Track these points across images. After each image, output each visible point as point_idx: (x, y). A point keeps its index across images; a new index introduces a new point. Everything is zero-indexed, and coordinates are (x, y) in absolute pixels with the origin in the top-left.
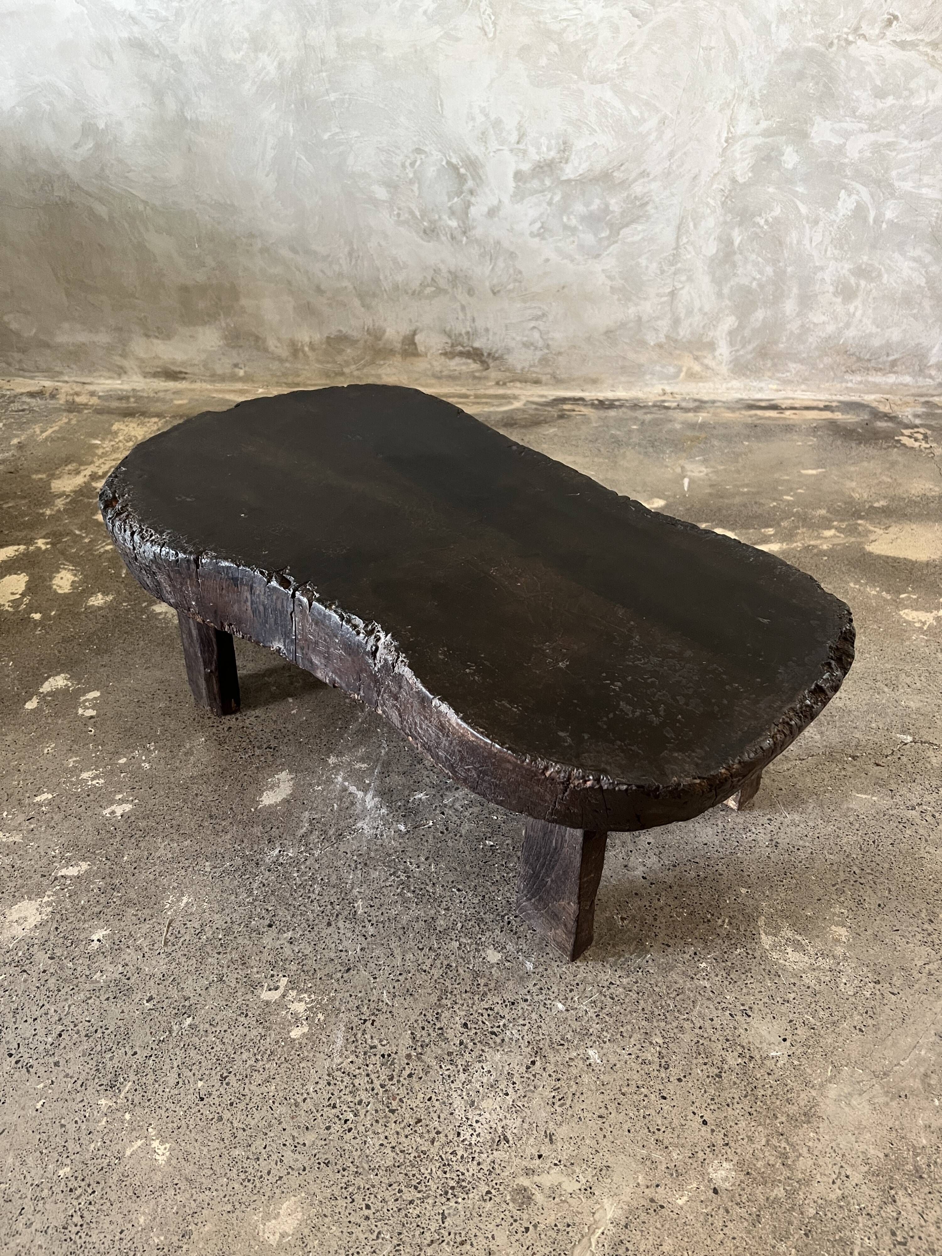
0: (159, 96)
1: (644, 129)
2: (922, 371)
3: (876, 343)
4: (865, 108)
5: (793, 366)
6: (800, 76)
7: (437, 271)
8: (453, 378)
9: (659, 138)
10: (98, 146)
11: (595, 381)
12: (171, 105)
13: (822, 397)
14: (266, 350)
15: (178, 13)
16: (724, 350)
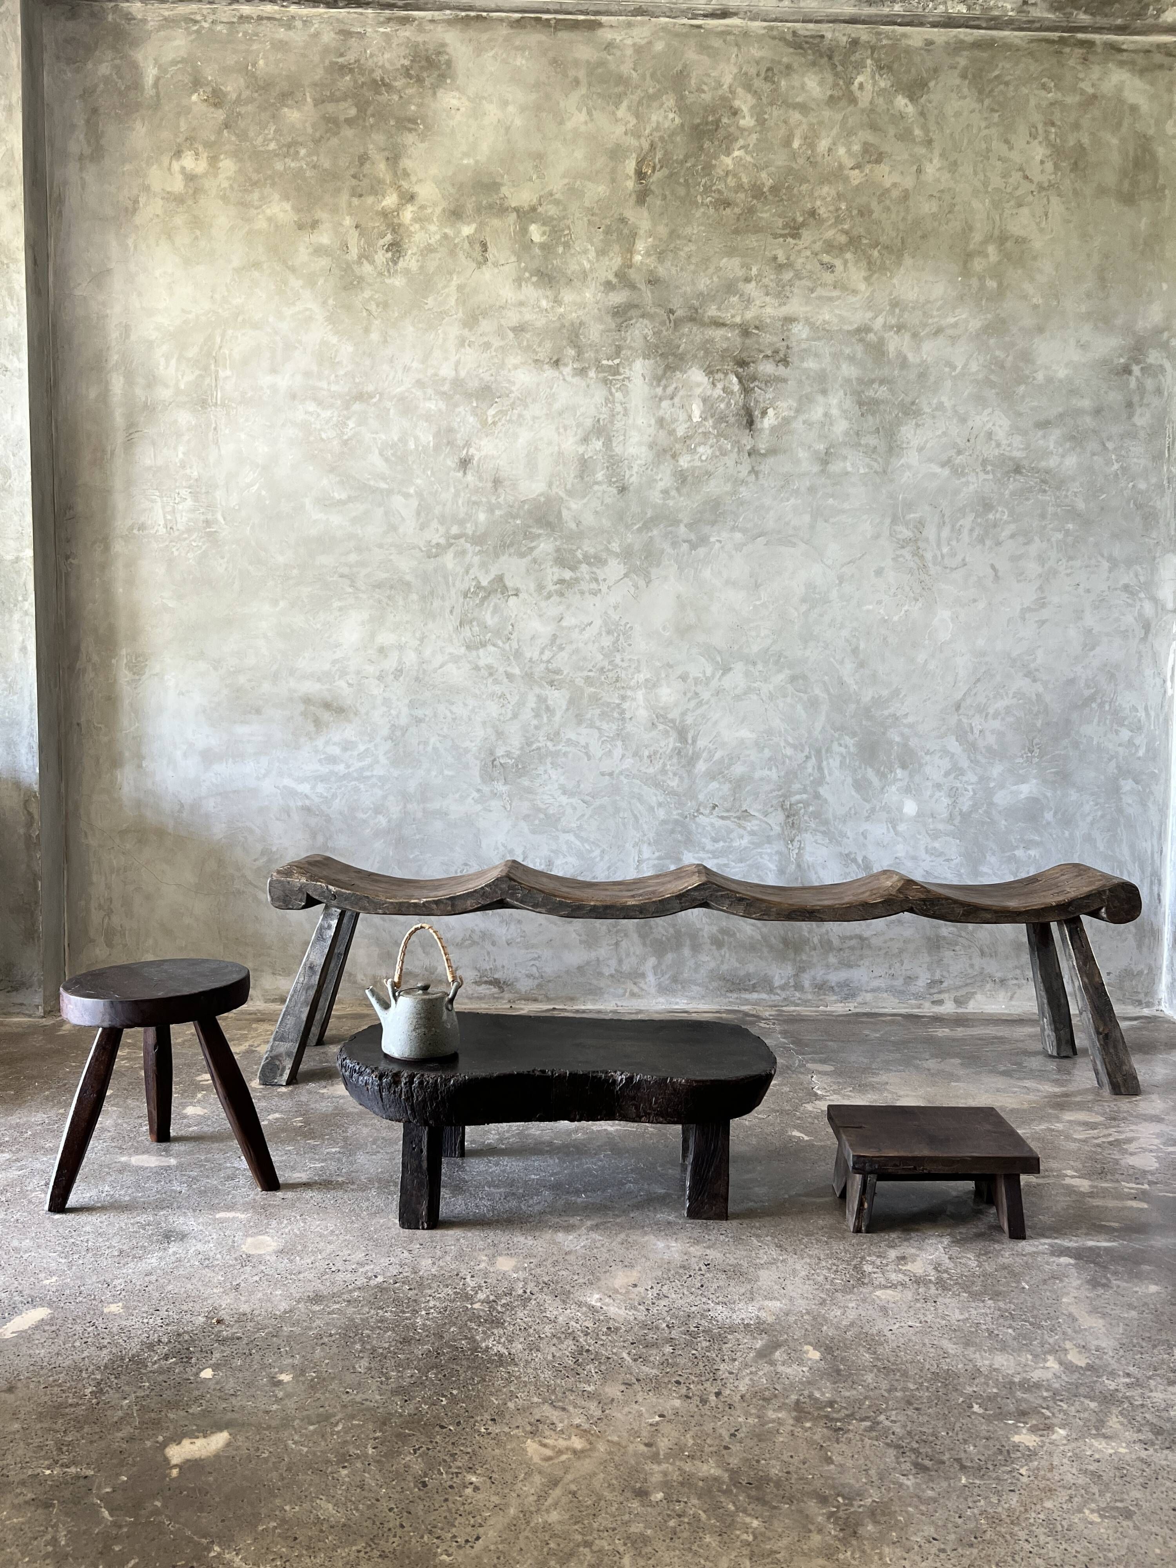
0: (314, 835)
1: (593, 855)
2: (771, 990)
3: (742, 973)
4: (709, 846)
5: (695, 988)
6: (672, 832)
7: (473, 931)
8: (480, 998)
9: (602, 859)
10: (270, 861)
11: (572, 999)
12: (320, 839)
13: (716, 1007)
14: (355, 982)
15: (334, 796)
16: (651, 978)
